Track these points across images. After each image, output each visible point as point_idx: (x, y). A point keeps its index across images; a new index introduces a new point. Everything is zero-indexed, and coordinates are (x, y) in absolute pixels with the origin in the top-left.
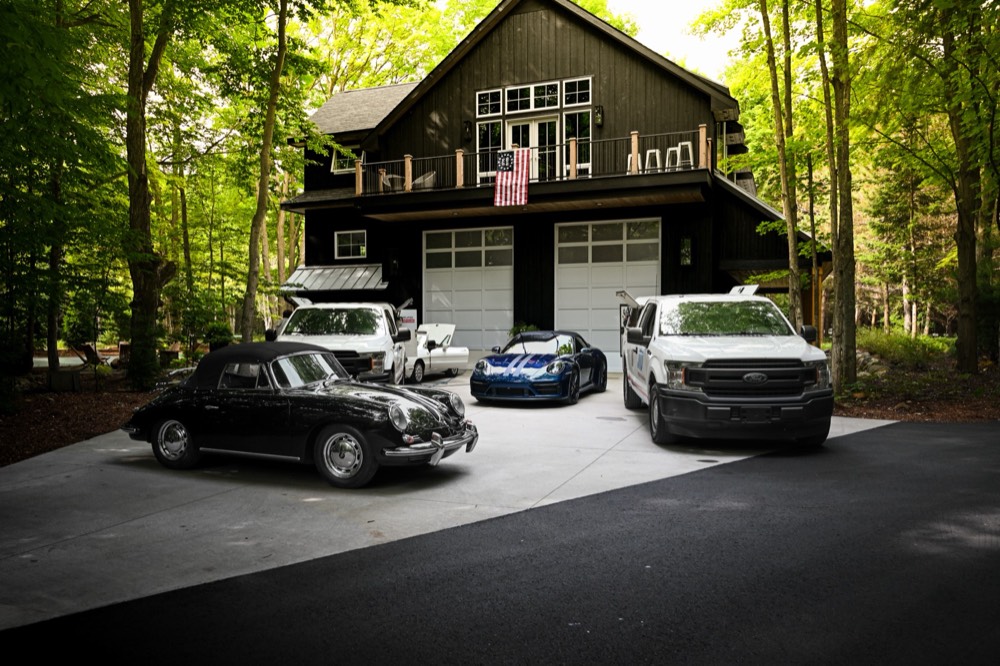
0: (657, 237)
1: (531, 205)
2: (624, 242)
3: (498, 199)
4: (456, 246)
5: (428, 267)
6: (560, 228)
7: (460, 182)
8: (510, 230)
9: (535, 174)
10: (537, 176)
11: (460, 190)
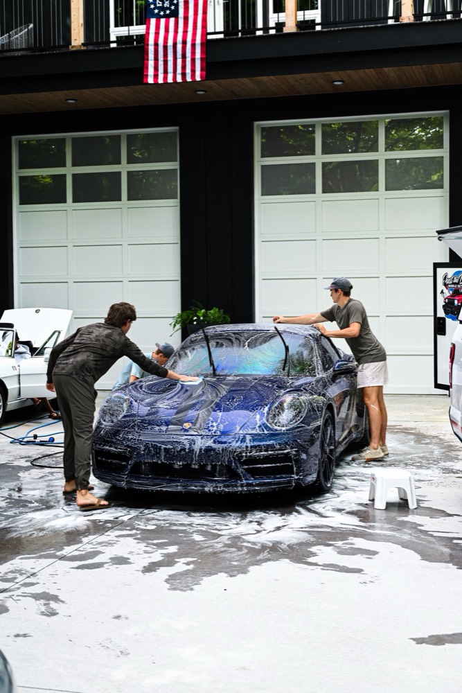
0: (441, 146)
1: (211, 83)
2: (381, 156)
3: (151, 71)
4: (74, 165)
5: (22, 202)
6: (263, 129)
7: (78, 37)
8: (174, 133)
9: (216, 23)
10: (220, 28)
11: (78, 53)
